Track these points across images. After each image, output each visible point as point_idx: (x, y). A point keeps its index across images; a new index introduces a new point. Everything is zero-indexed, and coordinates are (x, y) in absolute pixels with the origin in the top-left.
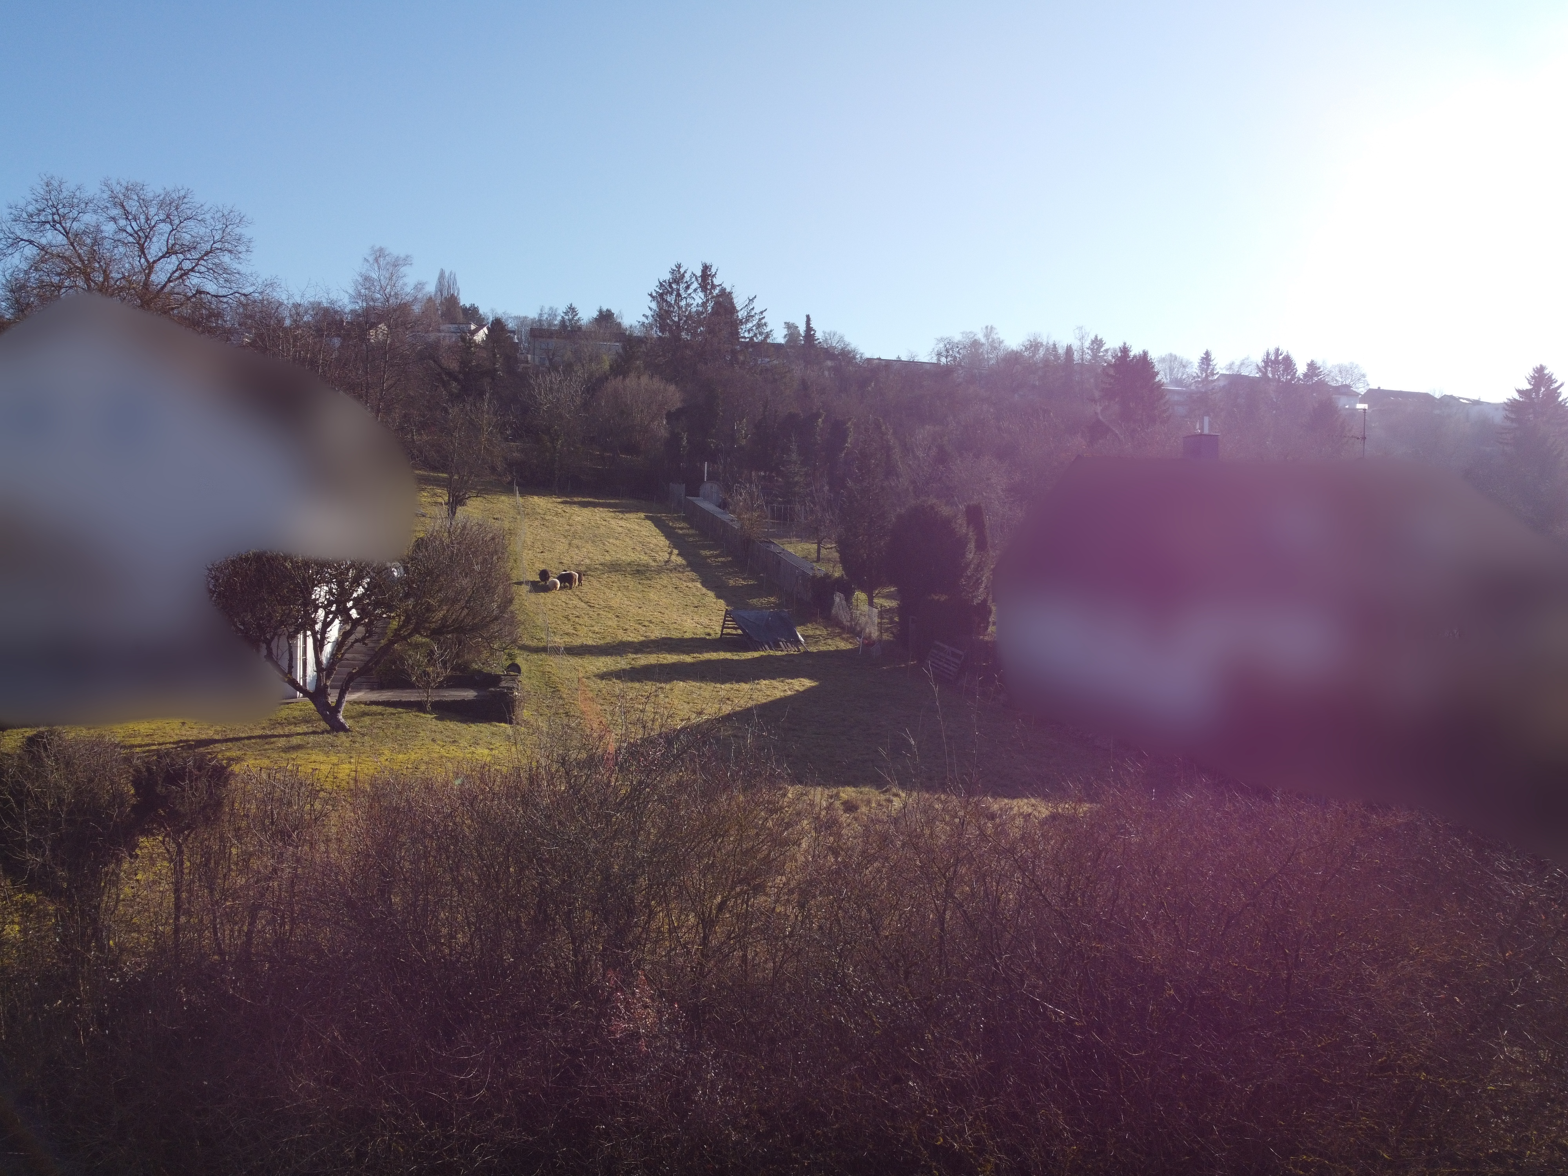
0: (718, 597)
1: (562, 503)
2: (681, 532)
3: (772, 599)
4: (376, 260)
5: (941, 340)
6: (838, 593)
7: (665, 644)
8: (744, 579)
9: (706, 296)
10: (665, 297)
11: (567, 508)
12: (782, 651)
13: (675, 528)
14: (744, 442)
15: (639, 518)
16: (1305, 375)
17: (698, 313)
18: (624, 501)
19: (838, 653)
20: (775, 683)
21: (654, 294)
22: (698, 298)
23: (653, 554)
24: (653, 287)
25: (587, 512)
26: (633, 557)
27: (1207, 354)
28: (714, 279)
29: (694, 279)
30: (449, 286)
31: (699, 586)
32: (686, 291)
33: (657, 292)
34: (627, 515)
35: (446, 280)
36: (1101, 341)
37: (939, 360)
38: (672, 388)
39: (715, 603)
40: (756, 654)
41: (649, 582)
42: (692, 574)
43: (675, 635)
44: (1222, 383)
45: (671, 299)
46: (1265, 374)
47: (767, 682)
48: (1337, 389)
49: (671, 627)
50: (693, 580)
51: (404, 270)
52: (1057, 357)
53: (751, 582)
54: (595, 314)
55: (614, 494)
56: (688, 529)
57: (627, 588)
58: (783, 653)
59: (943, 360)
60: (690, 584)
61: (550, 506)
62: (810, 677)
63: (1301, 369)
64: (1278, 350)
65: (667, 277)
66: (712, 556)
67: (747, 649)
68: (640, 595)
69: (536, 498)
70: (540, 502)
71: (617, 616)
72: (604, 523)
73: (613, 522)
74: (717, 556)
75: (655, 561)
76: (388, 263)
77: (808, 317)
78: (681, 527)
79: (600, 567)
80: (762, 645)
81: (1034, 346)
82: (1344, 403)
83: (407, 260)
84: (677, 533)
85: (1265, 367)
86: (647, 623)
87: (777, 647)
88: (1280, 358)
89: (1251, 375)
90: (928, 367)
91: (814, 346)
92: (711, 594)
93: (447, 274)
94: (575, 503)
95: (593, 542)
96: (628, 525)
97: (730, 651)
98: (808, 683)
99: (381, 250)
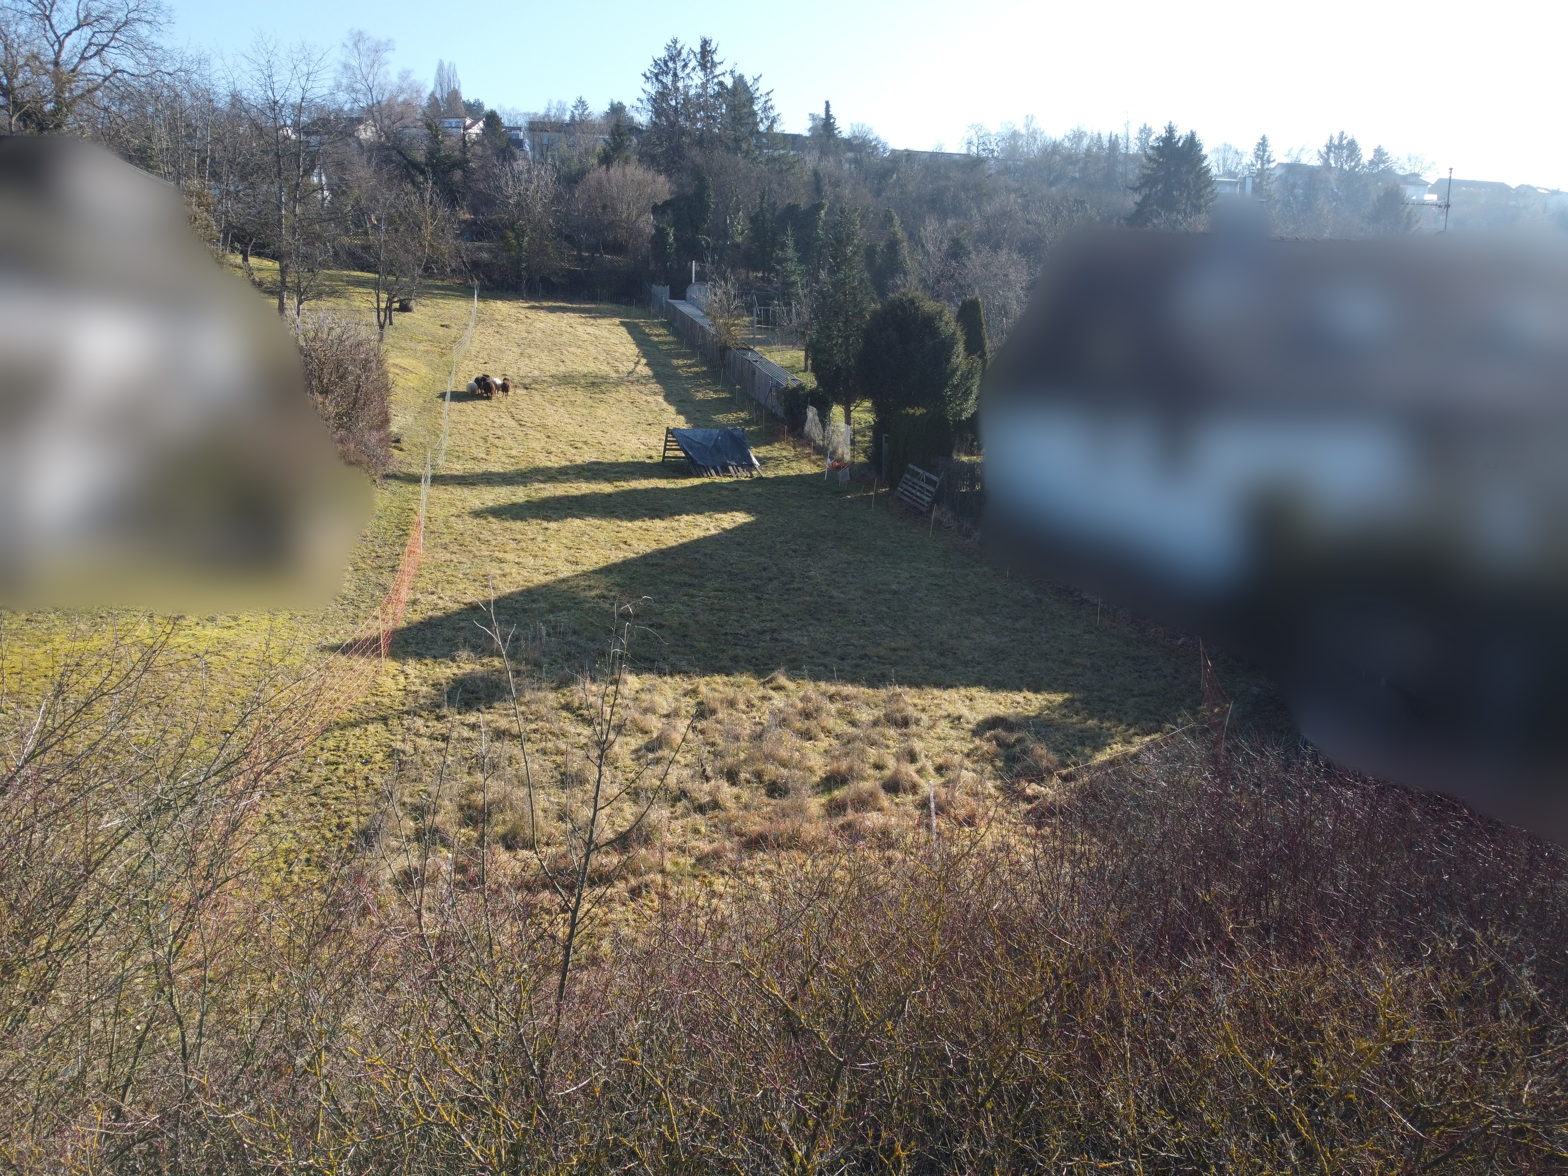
0: (679, 412)
1: (529, 308)
2: (656, 339)
3: (742, 415)
4: (356, 45)
5: (973, 126)
6: (811, 408)
7: (589, 470)
8: (715, 392)
9: (706, 75)
10: (660, 77)
11: (532, 314)
12: (731, 476)
13: (651, 335)
14: (739, 239)
15: (613, 325)
16: (1371, 162)
17: (699, 96)
18: (601, 306)
19: (801, 479)
20: (700, 519)
21: (648, 75)
22: (698, 78)
23: (617, 364)
24: (647, 66)
25: (553, 318)
26: (592, 367)
27: (1264, 139)
28: (714, 56)
29: (692, 56)
30: (449, 79)
31: (660, 399)
32: (683, 70)
33: (651, 72)
34: (600, 321)
35: (445, 72)
36: (1150, 129)
37: (969, 149)
38: (662, 179)
39: (673, 420)
40: (697, 481)
41: (603, 396)
42: (656, 387)
43: (609, 458)
44: (1278, 172)
45: (668, 80)
46: (1326, 161)
47: (690, 518)
48: (1405, 178)
49: (608, 448)
50: (655, 394)
51: (387, 56)
52: (1101, 147)
53: (723, 395)
54: (606, 108)
55: (592, 299)
56: (666, 335)
57: (573, 403)
58: (731, 480)
59: (974, 149)
60: (650, 399)
61: (513, 311)
62: (748, 511)
63: (1366, 155)
64: (1343, 133)
65: (663, 54)
66: (685, 366)
67: (687, 475)
68: (585, 411)
69: (499, 303)
70: (502, 308)
71: (549, 437)
72: (570, 330)
73: (580, 329)
74: (690, 366)
75: (617, 371)
76: (368, 48)
77: (827, 103)
78: (658, 334)
79: (550, 380)
80: (707, 470)
81: (1078, 136)
82: (1412, 194)
83: (388, 45)
84: (651, 341)
85: (1328, 153)
86: (579, 445)
87: (725, 471)
88: (1345, 142)
89: (1310, 164)
90: (957, 157)
91: (834, 136)
92: (672, 409)
93: (446, 65)
94: (542, 308)
95: (550, 351)
96: (597, 332)
97: (667, 478)
98: (741, 518)
99: (360, 33)
